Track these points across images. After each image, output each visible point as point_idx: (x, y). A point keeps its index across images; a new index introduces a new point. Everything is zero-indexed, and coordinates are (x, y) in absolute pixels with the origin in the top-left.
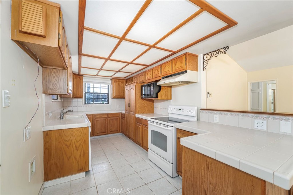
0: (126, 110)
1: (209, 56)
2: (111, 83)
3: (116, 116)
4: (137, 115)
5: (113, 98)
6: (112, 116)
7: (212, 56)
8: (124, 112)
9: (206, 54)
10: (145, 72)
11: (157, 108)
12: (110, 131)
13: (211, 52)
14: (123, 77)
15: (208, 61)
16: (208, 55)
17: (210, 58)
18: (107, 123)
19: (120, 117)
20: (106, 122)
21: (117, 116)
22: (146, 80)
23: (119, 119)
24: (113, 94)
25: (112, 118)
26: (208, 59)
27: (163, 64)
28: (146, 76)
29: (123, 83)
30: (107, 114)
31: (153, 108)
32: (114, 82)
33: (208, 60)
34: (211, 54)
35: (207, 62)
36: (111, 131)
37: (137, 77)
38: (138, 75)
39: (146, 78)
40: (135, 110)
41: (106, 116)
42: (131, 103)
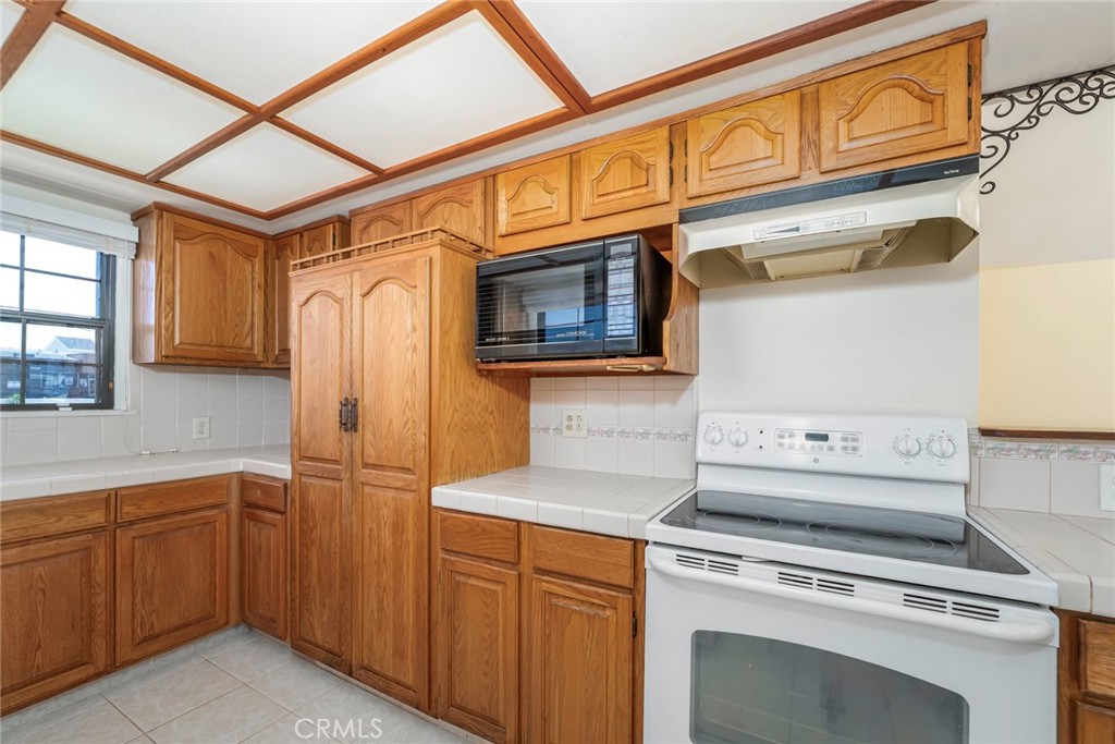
0: (302, 454)
1: (1021, 112)
2: (138, 246)
3: (196, 504)
4: (446, 496)
5: (156, 365)
6: (160, 510)
7: (1044, 109)
8: (280, 468)
9: (1001, 94)
10: (490, 178)
11: (566, 432)
12: (140, 635)
13: (1035, 86)
14: (265, 210)
15: (1008, 139)
16: (1012, 99)
17: (1028, 117)
18: (100, 577)
19: (234, 504)
20: (88, 574)
21: (209, 502)
22: (502, 228)
23: (220, 526)
24: (163, 331)
25: (154, 526)
26: (1014, 129)
27: (698, 114)
28: (502, 204)
29: (249, 257)
30: (111, 499)
31: (528, 431)
32: (168, 234)
33: (1009, 136)
34: (1035, 94)
35: (1000, 142)
36: (145, 640)
37: (398, 214)
38: (410, 199)
39: (503, 218)
40: (422, 455)
41: (97, 517)
42: (367, 400)
